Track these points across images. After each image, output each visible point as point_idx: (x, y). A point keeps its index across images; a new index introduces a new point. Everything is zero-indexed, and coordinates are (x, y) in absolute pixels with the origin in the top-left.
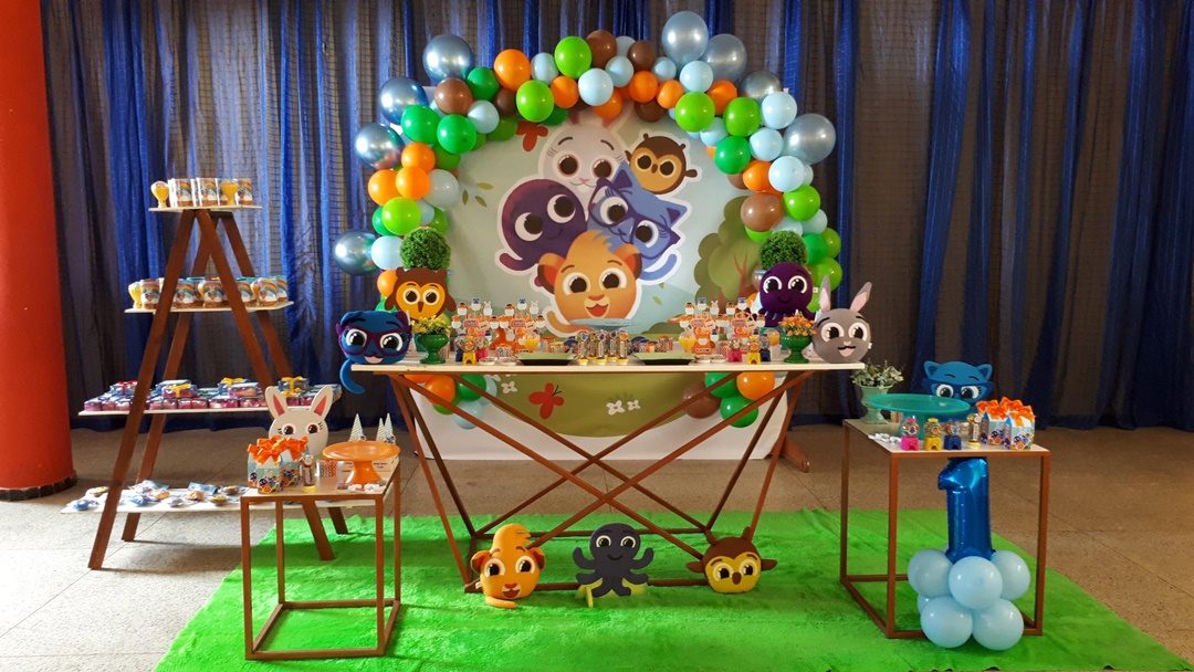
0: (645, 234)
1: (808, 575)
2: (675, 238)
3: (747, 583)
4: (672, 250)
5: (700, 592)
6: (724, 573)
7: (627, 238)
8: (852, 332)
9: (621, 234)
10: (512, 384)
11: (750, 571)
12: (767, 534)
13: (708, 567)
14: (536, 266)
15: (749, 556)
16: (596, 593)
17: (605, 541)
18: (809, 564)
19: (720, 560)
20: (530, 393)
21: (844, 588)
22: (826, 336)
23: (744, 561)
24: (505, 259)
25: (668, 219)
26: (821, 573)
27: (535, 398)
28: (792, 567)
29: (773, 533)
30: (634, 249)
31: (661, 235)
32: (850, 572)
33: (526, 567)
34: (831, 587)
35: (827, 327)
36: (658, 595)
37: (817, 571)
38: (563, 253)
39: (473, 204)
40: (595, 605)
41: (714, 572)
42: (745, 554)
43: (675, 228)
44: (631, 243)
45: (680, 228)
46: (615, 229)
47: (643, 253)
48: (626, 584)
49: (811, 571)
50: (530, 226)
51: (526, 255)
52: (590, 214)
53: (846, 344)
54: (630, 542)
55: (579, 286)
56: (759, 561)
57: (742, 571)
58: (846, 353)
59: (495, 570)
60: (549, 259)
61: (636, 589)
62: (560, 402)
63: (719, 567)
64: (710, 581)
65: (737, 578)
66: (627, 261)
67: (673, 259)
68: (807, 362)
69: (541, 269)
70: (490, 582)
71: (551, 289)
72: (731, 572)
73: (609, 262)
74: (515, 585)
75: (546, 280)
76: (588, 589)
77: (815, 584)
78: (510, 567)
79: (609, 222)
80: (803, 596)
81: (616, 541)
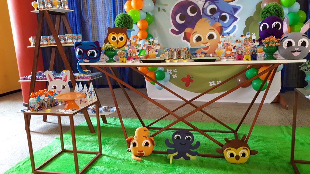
0: (224, 18)
1: (275, 158)
2: (236, 19)
3: (242, 160)
4: (235, 23)
5: (220, 161)
6: (232, 155)
7: (217, 20)
8: (299, 43)
9: (215, 19)
10: (176, 75)
11: (244, 155)
12: (261, 135)
13: (225, 151)
14: (183, 33)
15: (243, 148)
16: (175, 157)
17: (178, 137)
18: (277, 152)
19: (230, 149)
20: (182, 78)
21: (291, 166)
22: (285, 45)
23: (241, 151)
24: (173, 31)
25: (233, 12)
26: (282, 157)
27: (183, 80)
28: (268, 152)
29: (265, 135)
30: (220, 24)
31: (230, 18)
32: (296, 158)
33: (147, 144)
34: (285, 165)
35: (286, 41)
36: (202, 161)
37: (280, 156)
38: (193, 27)
39: (162, 12)
40: (173, 163)
41: (227, 154)
42: (242, 147)
43: (236, 15)
44: (219, 22)
45: (238, 15)
46: (212, 17)
47: (223, 26)
48: (188, 155)
49: (277, 156)
50: (181, 18)
51: (180, 29)
52: (203, 12)
53: (296, 49)
54: (189, 138)
55: (199, 39)
56: (249, 151)
57: (240, 155)
58: (296, 54)
59: (134, 145)
60: (188, 30)
61: (193, 158)
62: (192, 81)
63: (229, 152)
64: (225, 158)
65: (238, 158)
66: (217, 29)
67: (235, 27)
68: (276, 59)
69: (185, 34)
70: (133, 149)
71: (189, 41)
72: (235, 155)
73: (210, 29)
74: (142, 151)
75: (187, 38)
76: (171, 156)
77: (277, 163)
78: (140, 144)
79: (210, 14)
80: (269, 169)
81: (183, 137)
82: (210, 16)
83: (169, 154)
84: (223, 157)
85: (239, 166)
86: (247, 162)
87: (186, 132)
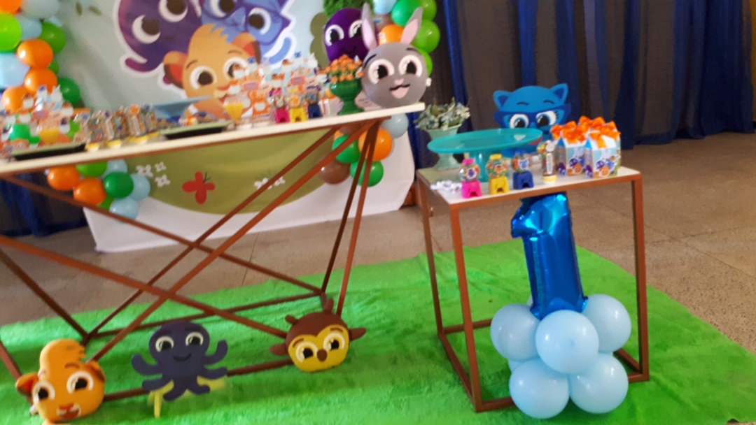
0: (257, 22)
1: (407, 332)
2: (286, 23)
3: (334, 358)
4: (286, 33)
5: (284, 375)
6: (308, 353)
7: (241, 27)
8: (403, 68)
9: (235, 24)
10: (164, 177)
11: (335, 345)
12: (378, 287)
13: (290, 348)
15: (332, 330)
16: (168, 397)
17: (166, 345)
18: (412, 317)
19: (301, 340)
21: (440, 344)
22: (373, 76)
23: (328, 336)
24: (130, 63)
26: (421, 326)
27: (188, 187)
28: (393, 323)
29: (386, 285)
30: (251, 37)
31: (273, 21)
32: (445, 324)
33: (81, 384)
34: (427, 343)
35: (374, 66)
36: (240, 388)
37: (416, 326)
39: (88, 17)
40: (164, 413)
41: (297, 353)
42: (328, 329)
43: (285, 12)
44: (246, 31)
45: (289, 11)
46: (229, 20)
47: (260, 39)
48: (201, 381)
49: (410, 326)
50: (148, 28)
51: (151, 56)
52: (203, 9)
53: (399, 82)
54: (196, 340)
55: (205, 79)
56: (346, 332)
57: (327, 347)
58: (400, 94)
59: (43, 394)
60: (172, 58)
61: (216, 385)
62: (212, 187)
63: (301, 347)
64: (296, 363)
65: (322, 355)
66: (247, 49)
67: (287, 43)
68: (361, 110)
69: (167, 68)
70: (42, 406)
71: (179, 85)
72: (315, 350)
73: (230, 52)
74: (71, 405)
75: (173, 77)
76: (156, 397)
77: (411, 344)
78: (60, 386)
79: (220, 13)
80: (394, 362)
81: (180, 340)
82: (223, 19)
83: (151, 394)
84: (290, 363)
85: (329, 375)
86: (347, 360)
87: (185, 325)
